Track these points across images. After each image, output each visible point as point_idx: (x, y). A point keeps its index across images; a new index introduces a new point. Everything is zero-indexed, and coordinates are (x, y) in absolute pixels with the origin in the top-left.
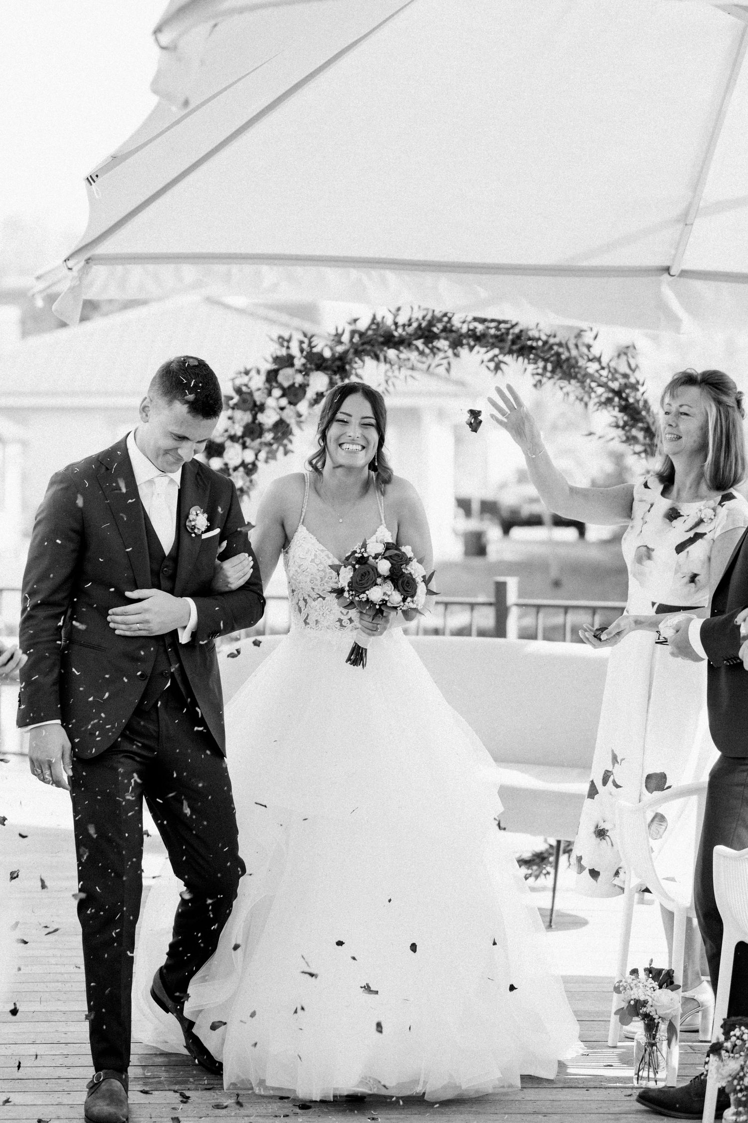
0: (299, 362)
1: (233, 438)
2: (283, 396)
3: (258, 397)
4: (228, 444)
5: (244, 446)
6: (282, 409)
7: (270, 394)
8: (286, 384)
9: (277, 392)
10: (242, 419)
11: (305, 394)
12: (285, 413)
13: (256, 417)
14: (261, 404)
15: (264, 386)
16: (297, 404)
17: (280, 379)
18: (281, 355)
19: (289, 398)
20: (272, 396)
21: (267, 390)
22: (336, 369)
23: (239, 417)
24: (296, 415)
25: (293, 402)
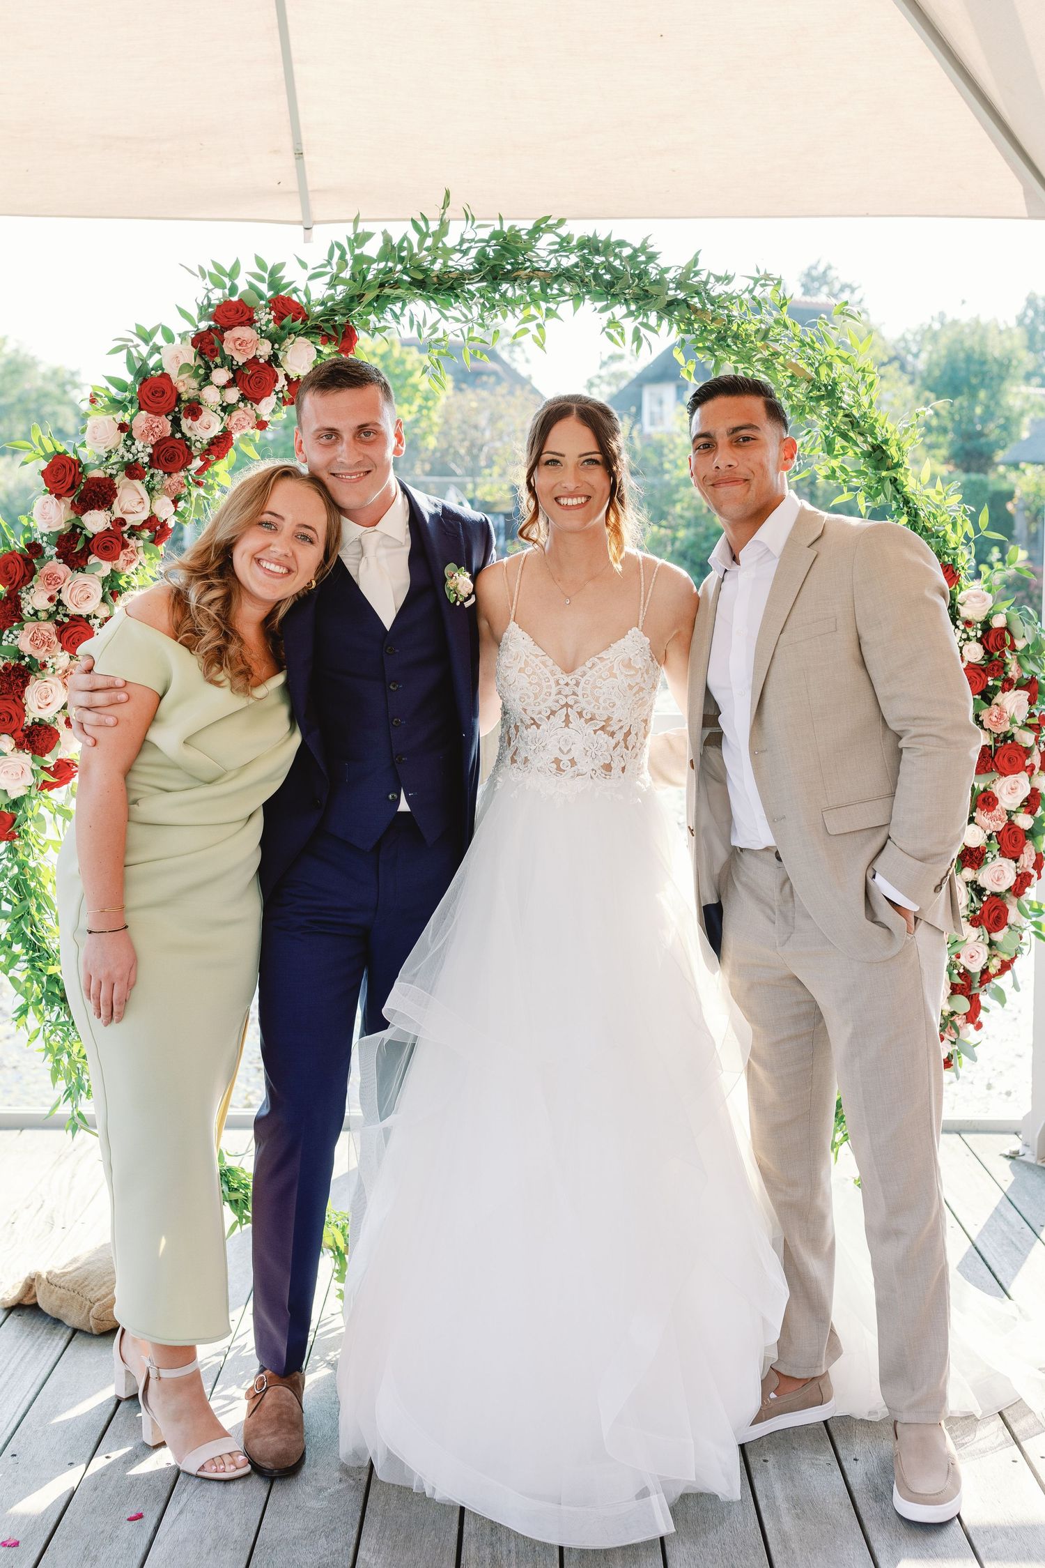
0: (264, 317)
1: (133, 470)
2: (231, 383)
3: (186, 386)
4: (121, 480)
5: (150, 489)
6: (227, 409)
7: (206, 379)
8: (240, 359)
9: (221, 376)
10: (152, 429)
11: (276, 381)
12: (234, 420)
13: (179, 426)
14: (189, 400)
15: (192, 363)
16: (258, 401)
17: (228, 348)
18: (217, 302)
19: (242, 388)
20: (212, 383)
21: (202, 371)
22: (332, 333)
23: (144, 426)
24: (253, 422)
25: (252, 396)
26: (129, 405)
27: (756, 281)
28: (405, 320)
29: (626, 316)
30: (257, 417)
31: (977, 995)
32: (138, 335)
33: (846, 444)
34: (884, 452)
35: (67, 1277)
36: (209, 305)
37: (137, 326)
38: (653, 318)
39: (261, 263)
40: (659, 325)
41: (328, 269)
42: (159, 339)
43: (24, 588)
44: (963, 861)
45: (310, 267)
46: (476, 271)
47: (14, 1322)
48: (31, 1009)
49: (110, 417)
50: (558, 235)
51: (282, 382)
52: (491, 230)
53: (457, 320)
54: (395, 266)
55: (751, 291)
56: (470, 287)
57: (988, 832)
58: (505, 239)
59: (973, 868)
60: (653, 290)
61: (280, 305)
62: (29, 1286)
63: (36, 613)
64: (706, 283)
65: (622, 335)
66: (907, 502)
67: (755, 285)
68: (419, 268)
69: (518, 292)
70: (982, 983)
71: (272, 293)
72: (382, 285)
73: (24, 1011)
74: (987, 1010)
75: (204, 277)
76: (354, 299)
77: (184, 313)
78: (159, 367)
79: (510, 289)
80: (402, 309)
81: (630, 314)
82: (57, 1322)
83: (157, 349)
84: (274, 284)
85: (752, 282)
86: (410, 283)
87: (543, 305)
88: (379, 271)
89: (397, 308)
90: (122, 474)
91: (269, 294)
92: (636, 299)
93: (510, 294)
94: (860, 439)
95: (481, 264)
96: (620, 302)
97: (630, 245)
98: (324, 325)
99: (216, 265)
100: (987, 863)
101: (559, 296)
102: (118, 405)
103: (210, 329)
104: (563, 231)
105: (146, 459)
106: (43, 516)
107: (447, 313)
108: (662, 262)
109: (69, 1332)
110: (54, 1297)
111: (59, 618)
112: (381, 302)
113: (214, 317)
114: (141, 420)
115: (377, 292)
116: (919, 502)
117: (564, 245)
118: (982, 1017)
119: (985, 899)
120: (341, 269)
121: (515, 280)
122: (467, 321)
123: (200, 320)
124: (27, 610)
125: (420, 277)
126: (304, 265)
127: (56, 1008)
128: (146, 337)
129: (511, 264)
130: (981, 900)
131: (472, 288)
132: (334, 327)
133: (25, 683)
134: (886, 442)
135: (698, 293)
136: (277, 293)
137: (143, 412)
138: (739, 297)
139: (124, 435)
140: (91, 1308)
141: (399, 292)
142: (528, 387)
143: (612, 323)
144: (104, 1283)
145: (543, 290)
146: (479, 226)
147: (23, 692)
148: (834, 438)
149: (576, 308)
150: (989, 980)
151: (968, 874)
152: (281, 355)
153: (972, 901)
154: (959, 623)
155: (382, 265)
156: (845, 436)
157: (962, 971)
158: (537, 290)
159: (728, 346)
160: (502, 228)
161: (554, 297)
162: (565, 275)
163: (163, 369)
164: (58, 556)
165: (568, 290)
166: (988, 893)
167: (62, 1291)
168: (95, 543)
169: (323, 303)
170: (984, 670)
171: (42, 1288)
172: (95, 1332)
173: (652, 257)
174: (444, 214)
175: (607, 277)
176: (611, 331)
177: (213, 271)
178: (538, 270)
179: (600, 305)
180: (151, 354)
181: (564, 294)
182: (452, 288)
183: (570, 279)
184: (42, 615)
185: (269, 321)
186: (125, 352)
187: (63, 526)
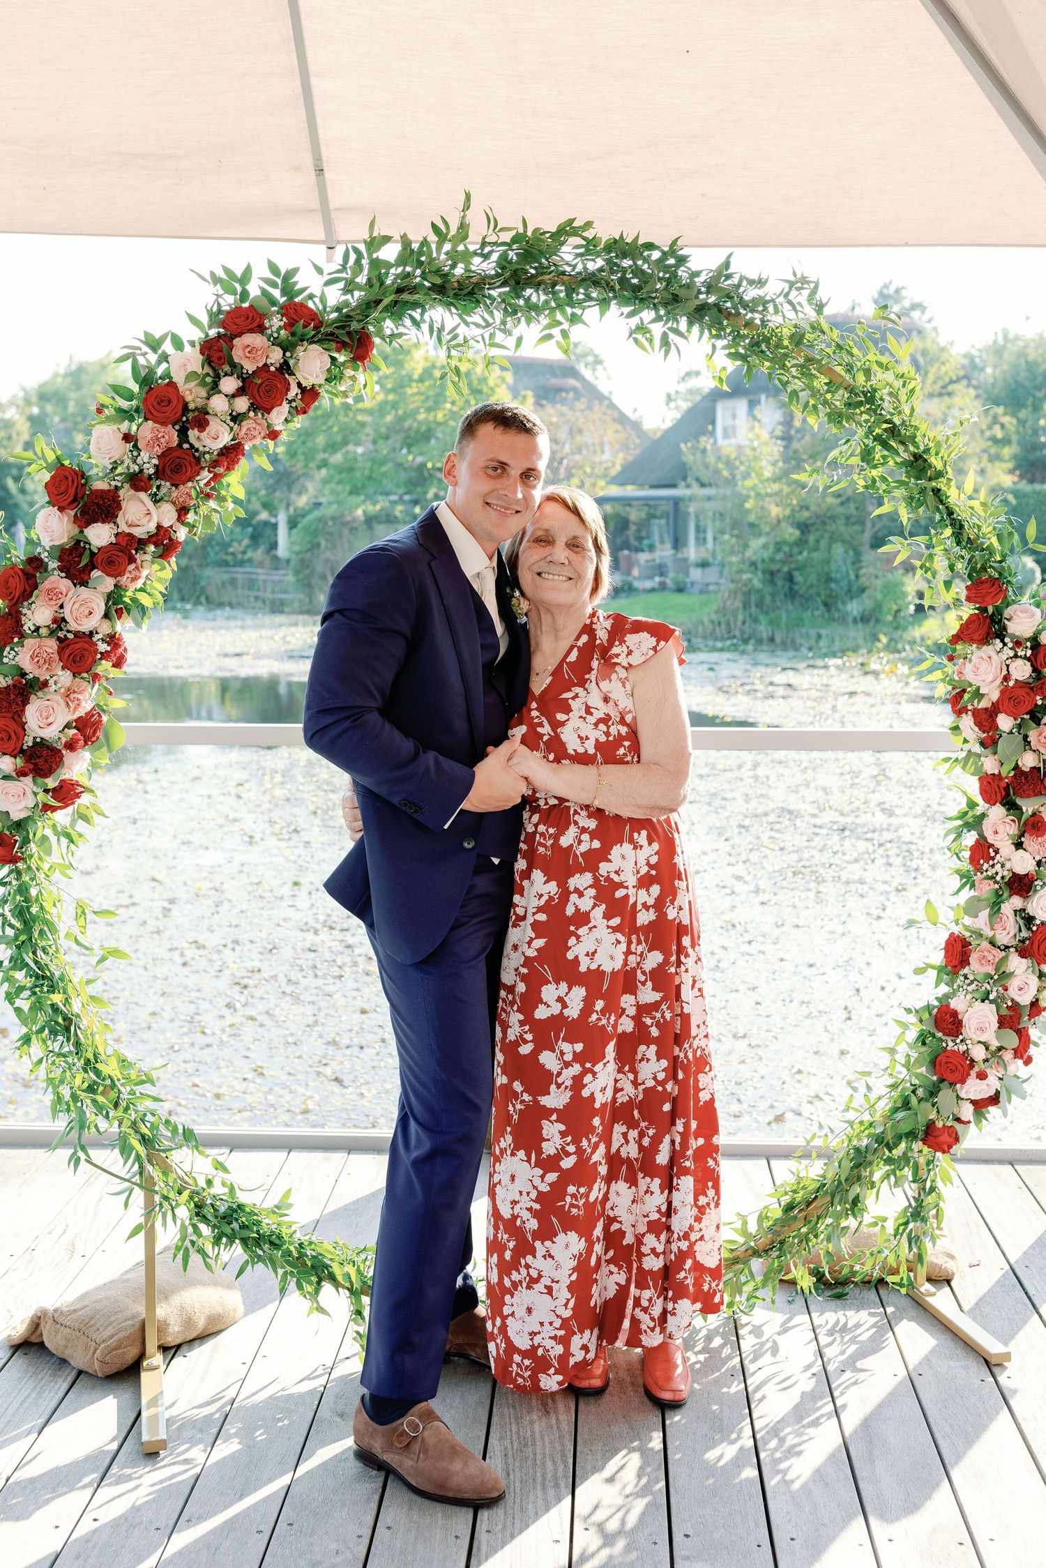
0: (275, 323)
1: (137, 481)
2: (240, 392)
3: (192, 394)
4: (126, 493)
5: (156, 500)
6: (236, 418)
7: (214, 388)
8: (250, 367)
9: (229, 384)
10: (158, 439)
11: (288, 390)
12: (244, 430)
13: (187, 436)
14: (196, 409)
15: (200, 371)
16: (268, 411)
17: (238, 355)
18: (227, 308)
19: (252, 397)
20: (220, 392)
21: (209, 380)
22: (347, 339)
23: (149, 435)
24: (265, 432)
25: (262, 406)
26: (136, 415)
27: (792, 284)
28: (425, 327)
29: (653, 321)
30: (269, 426)
31: (1026, 1029)
32: (146, 343)
33: (886, 453)
34: (926, 460)
35: (74, 1316)
36: (220, 311)
37: (146, 334)
38: (683, 323)
39: (273, 268)
40: (689, 331)
41: (344, 275)
42: (167, 347)
43: (26, 604)
44: (1011, 889)
45: (325, 272)
46: (498, 275)
47: (19, 1362)
48: (34, 1037)
49: (115, 427)
50: (584, 238)
51: (294, 391)
52: (514, 232)
53: (477, 325)
54: (414, 271)
55: (787, 295)
56: (491, 292)
57: (1038, 858)
58: (528, 242)
59: (1021, 896)
60: (682, 293)
61: (292, 311)
62: (36, 1325)
63: (38, 629)
64: (739, 286)
65: (651, 341)
66: (950, 513)
67: (790, 289)
68: (438, 272)
69: (543, 298)
70: (1031, 1016)
71: (284, 299)
72: (400, 291)
73: (27, 1040)
74: (1036, 1045)
75: (215, 284)
76: (370, 304)
77: (193, 320)
78: (167, 375)
79: (535, 295)
80: (422, 315)
81: (658, 318)
82: (63, 1362)
83: (165, 358)
84: (288, 290)
85: (787, 286)
86: (429, 289)
87: (569, 310)
88: (397, 276)
89: (416, 314)
90: (127, 486)
91: (282, 300)
92: (665, 304)
93: (534, 299)
94: (901, 449)
95: (503, 268)
96: (648, 307)
97: (657, 248)
98: (337, 332)
99: (226, 270)
100: (1036, 891)
101: (585, 301)
102: (124, 414)
103: (219, 336)
104: (589, 234)
105: (152, 471)
106: (46, 530)
107: (469, 319)
108: (693, 265)
109: (74, 1374)
110: (59, 1337)
111: (61, 634)
112: (397, 309)
113: (223, 324)
114: (146, 430)
115: (392, 297)
116: (962, 514)
117: (590, 247)
118: (1032, 1050)
119: (1034, 928)
120: (355, 275)
121: (539, 284)
122: (488, 325)
123: (210, 328)
124: (28, 626)
125: (438, 281)
126: (319, 271)
127: (60, 1038)
128: (154, 344)
129: (535, 268)
130: (1029, 929)
131: (494, 293)
132: (349, 333)
133: (26, 702)
134: (927, 450)
135: (730, 298)
136: (291, 298)
137: (150, 423)
138: (773, 300)
139: (130, 446)
140: (96, 1350)
141: (416, 297)
142: (606, 402)
143: (641, 328)
144: (111, 1324)
145: (569, 295)
146: (501, 230)
147: (23, 711)
148: (874, 448)
149: (602, 314)
150: (1038, 1014)
151: (1017, 902)
152: (291, 362)
153: (1020, 930)
154: (1007, 640)
155: (400, 270)
156: (885, 445)
157: (1010, 1004)
158: (562, 295)
159: (762, 352)
160: (525, 231)
161: (580, 303)
162: (592, 280)
163: (171, 378)
164: (61, 569)
165: (594, 295)
166: (1038, 922)
167: (68, 1330)
168: (99, 558)
169: (338, 309)
170: (1032, 689)
171: (48, 1327)
172: (100, 1375)
173: (682, 260)
174: (464, 217)
175: (635, 281)
176: (639, 337)
177: (223, 276)
178: (563, 273)
179: (627, 310)
180: (159, 363)
181: (591, 299)
182: (471, 293)
183: (596, 283)
184: (43, 631)
185: (280, 328)
186: (130, 361)
187: (65, 540)
